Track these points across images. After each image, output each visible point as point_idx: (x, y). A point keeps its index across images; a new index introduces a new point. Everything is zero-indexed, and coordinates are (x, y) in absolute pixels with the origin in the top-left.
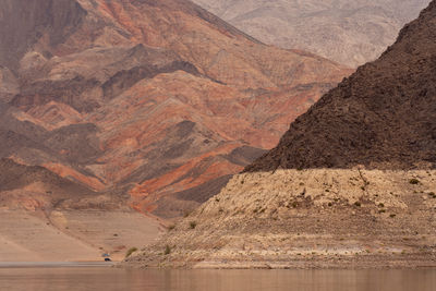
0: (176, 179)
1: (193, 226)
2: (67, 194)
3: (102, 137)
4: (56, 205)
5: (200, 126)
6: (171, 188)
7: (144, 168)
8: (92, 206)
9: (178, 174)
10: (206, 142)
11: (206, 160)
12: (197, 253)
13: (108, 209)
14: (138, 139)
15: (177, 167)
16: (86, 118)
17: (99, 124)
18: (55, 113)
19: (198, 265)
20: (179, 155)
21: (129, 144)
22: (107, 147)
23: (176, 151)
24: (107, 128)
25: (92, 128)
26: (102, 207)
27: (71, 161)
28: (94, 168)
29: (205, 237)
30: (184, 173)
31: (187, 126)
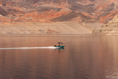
0: (110, 16)
1: (107, 26)
2: (86, 19)
3: (95, 7)
4: (83, 21)
5: (116, 5)
6: (109, 18)
7: (103, 14)
8: (91, 22)
9: (110, 15)
10: (117, 8)
11: (116, 12)
12: (107, 32)
13: (94, 22)
14: (103, 7)
15: (110, 13)
16: (92, 3)
17: (95, 4)
18: (86, 2)
19: (107, 34)
20: (111, 11)
21: (101, 8)
22: (96, 9)
23: (110, 10)
24: (96, 5)
25: (93, 5)
26: (93, 22)
27: (88, 12)
28: (93, 14)
29: (109, 28)
30: (112, 15)
31: (113, 5)
